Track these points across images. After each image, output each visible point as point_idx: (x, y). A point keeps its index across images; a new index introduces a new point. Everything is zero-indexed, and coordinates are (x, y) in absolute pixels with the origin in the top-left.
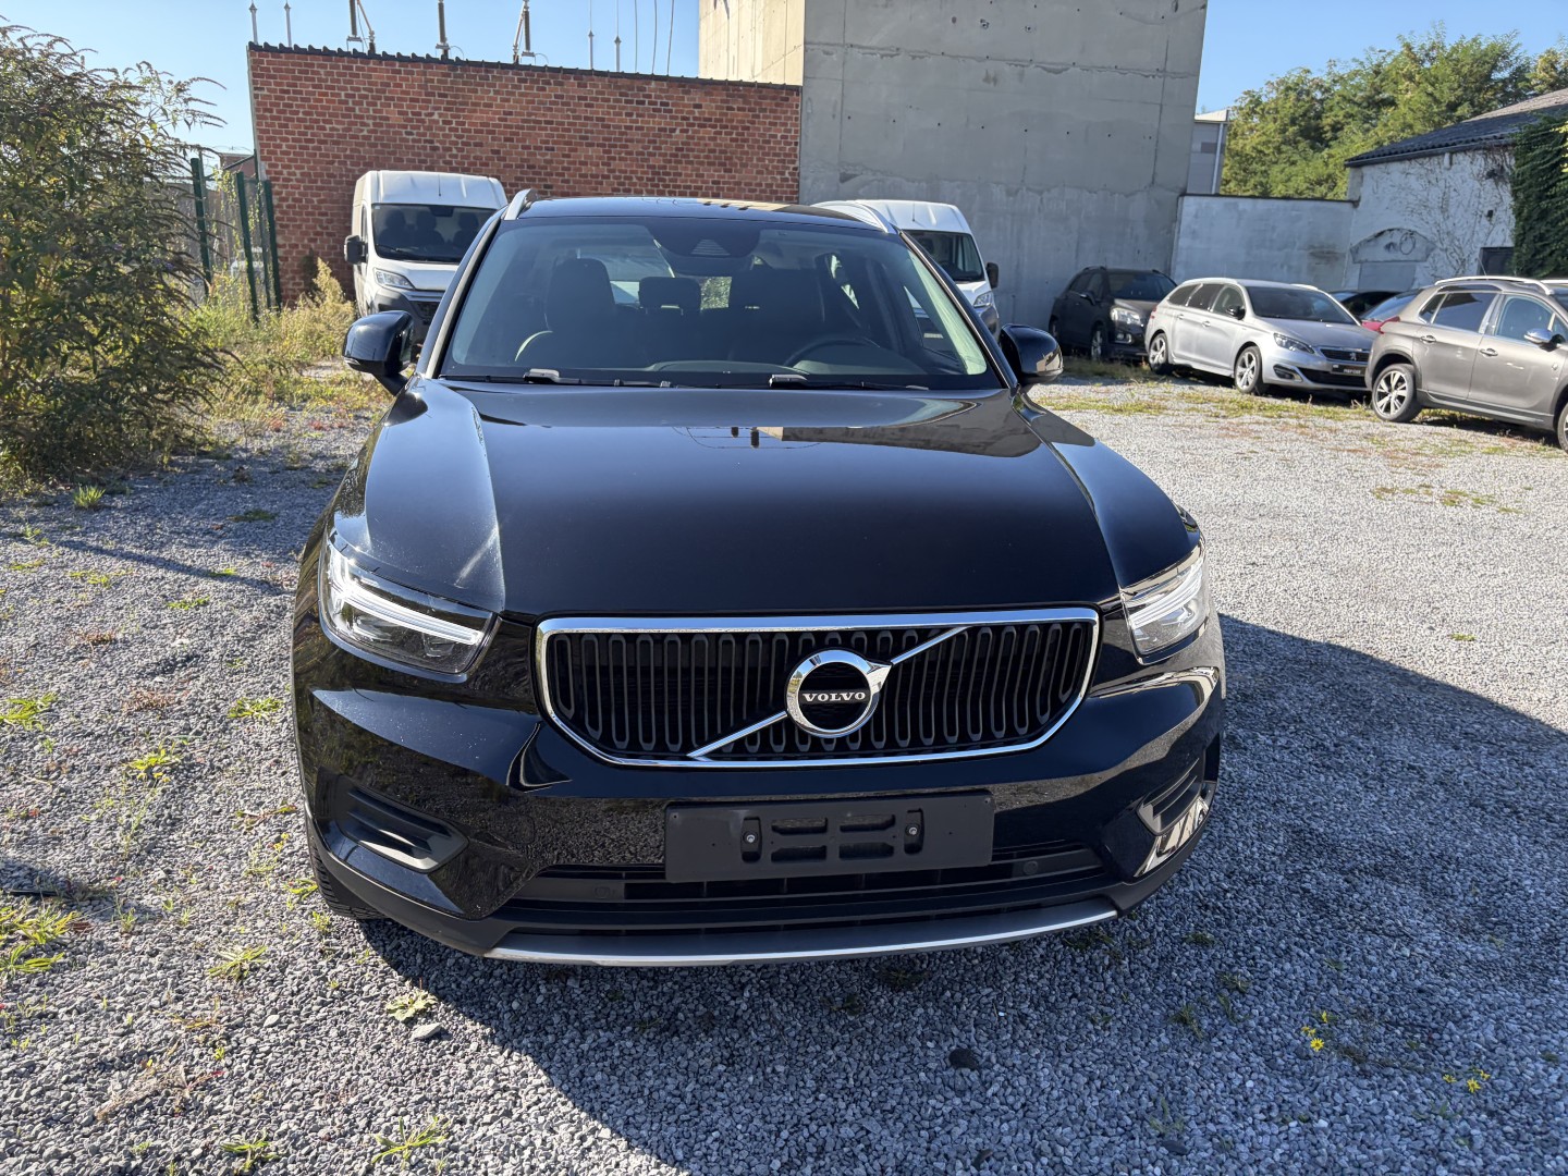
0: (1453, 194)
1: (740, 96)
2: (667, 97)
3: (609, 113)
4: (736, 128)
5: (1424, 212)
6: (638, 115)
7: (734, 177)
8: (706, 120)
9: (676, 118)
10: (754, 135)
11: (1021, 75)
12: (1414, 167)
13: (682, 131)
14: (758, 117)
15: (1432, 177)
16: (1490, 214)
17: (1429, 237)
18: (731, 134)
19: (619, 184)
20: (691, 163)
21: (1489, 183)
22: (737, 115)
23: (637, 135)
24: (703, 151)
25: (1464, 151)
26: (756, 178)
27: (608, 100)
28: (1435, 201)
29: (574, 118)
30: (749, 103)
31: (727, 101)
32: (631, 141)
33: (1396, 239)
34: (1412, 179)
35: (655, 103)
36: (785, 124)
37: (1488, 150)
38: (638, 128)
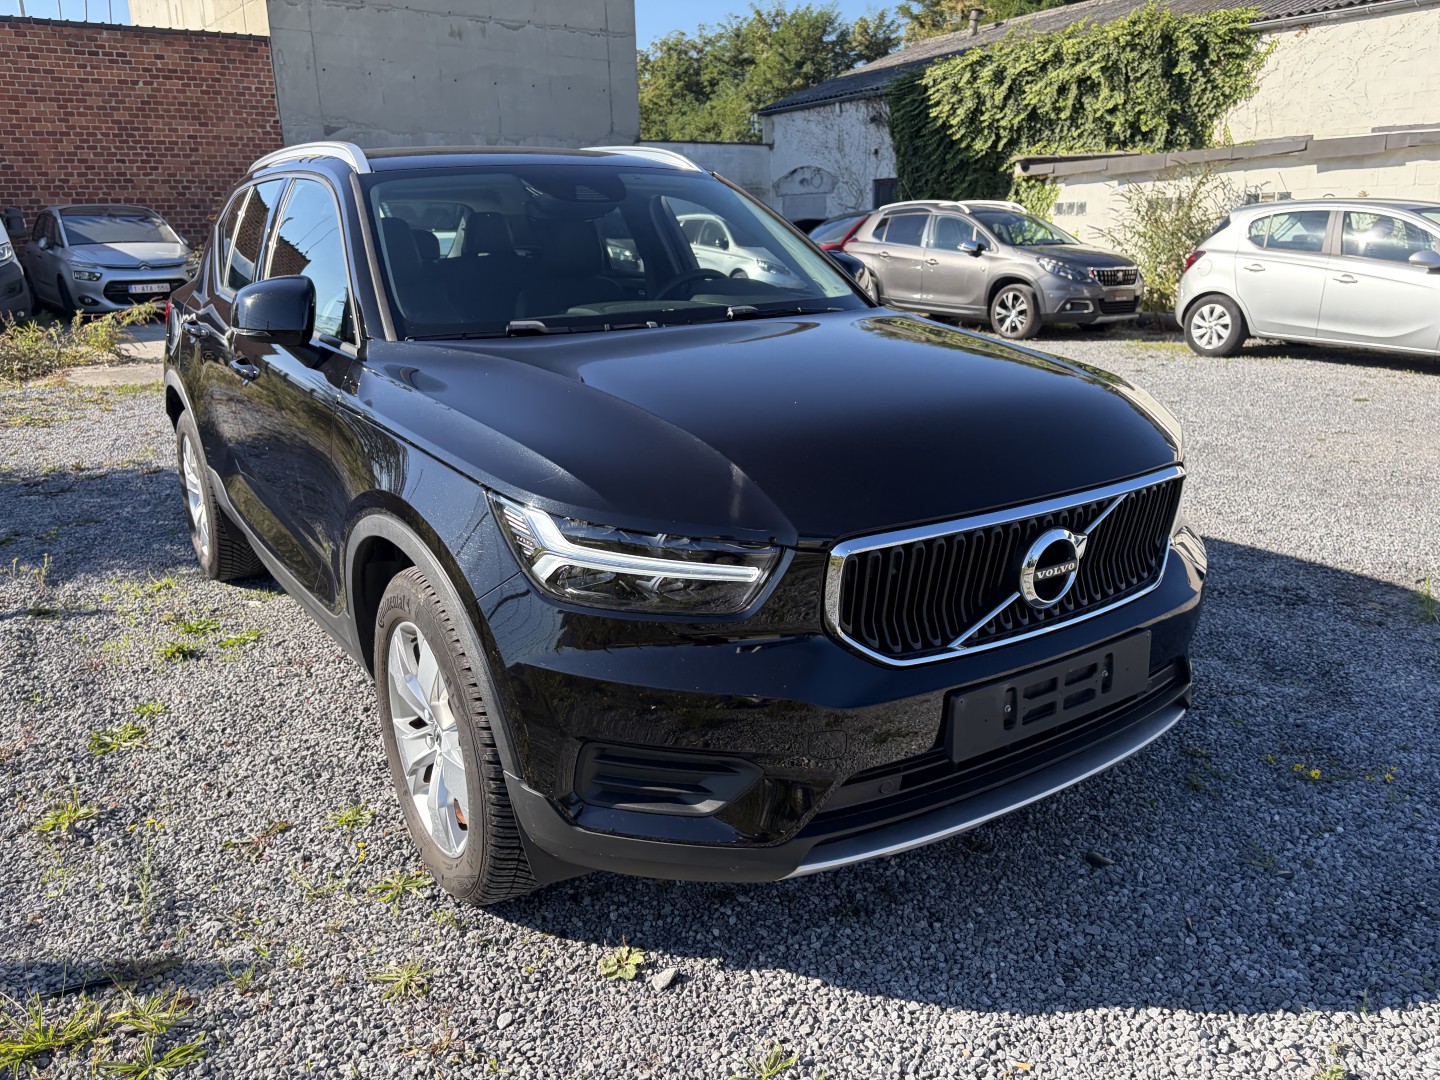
0: (846, 136)
2: (122, 47)
3: (58, 65)
5: (826, 152)
6: (92, 67)
7: (212, 131)
8: (170, 71)
9: (138, 70)
10: (226, 87)
11: (483, 31)
12: (812, 115)
15: (828, 123)
16: (876, 152)
17: (832, 172)
18: (201, 86)
19: (82, 141)
21: (872, 127)
22: (204, 66)
23: (94, 88)
24: (173, 104)
25: (850, 100)
26: (236, 132)
27: (55, 51)
28: (832, 144)
29: (17, 70)
30: (216, 54)
31: (192, 52)
32: (90, 94)
33: (807, 175)
34: (813, 126)
35: (111, 54)
36: (257, 76)
37: (868, 99)
38: (94, 81)
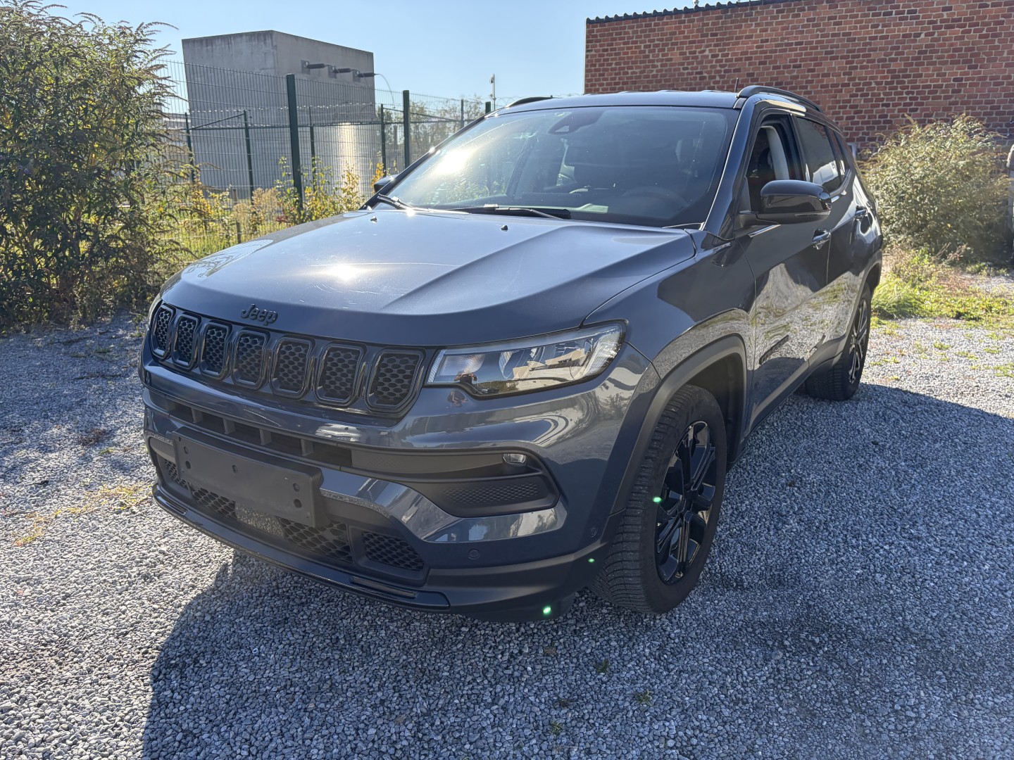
6: (883, 26)
7: (979, 72)
9: (923, 23)
13: (926, 35)
18: (982, 30)
19: (858, 90)
20: (934, 63)
23: (880, 44)
24: (947, 51)
29: (822, 36)
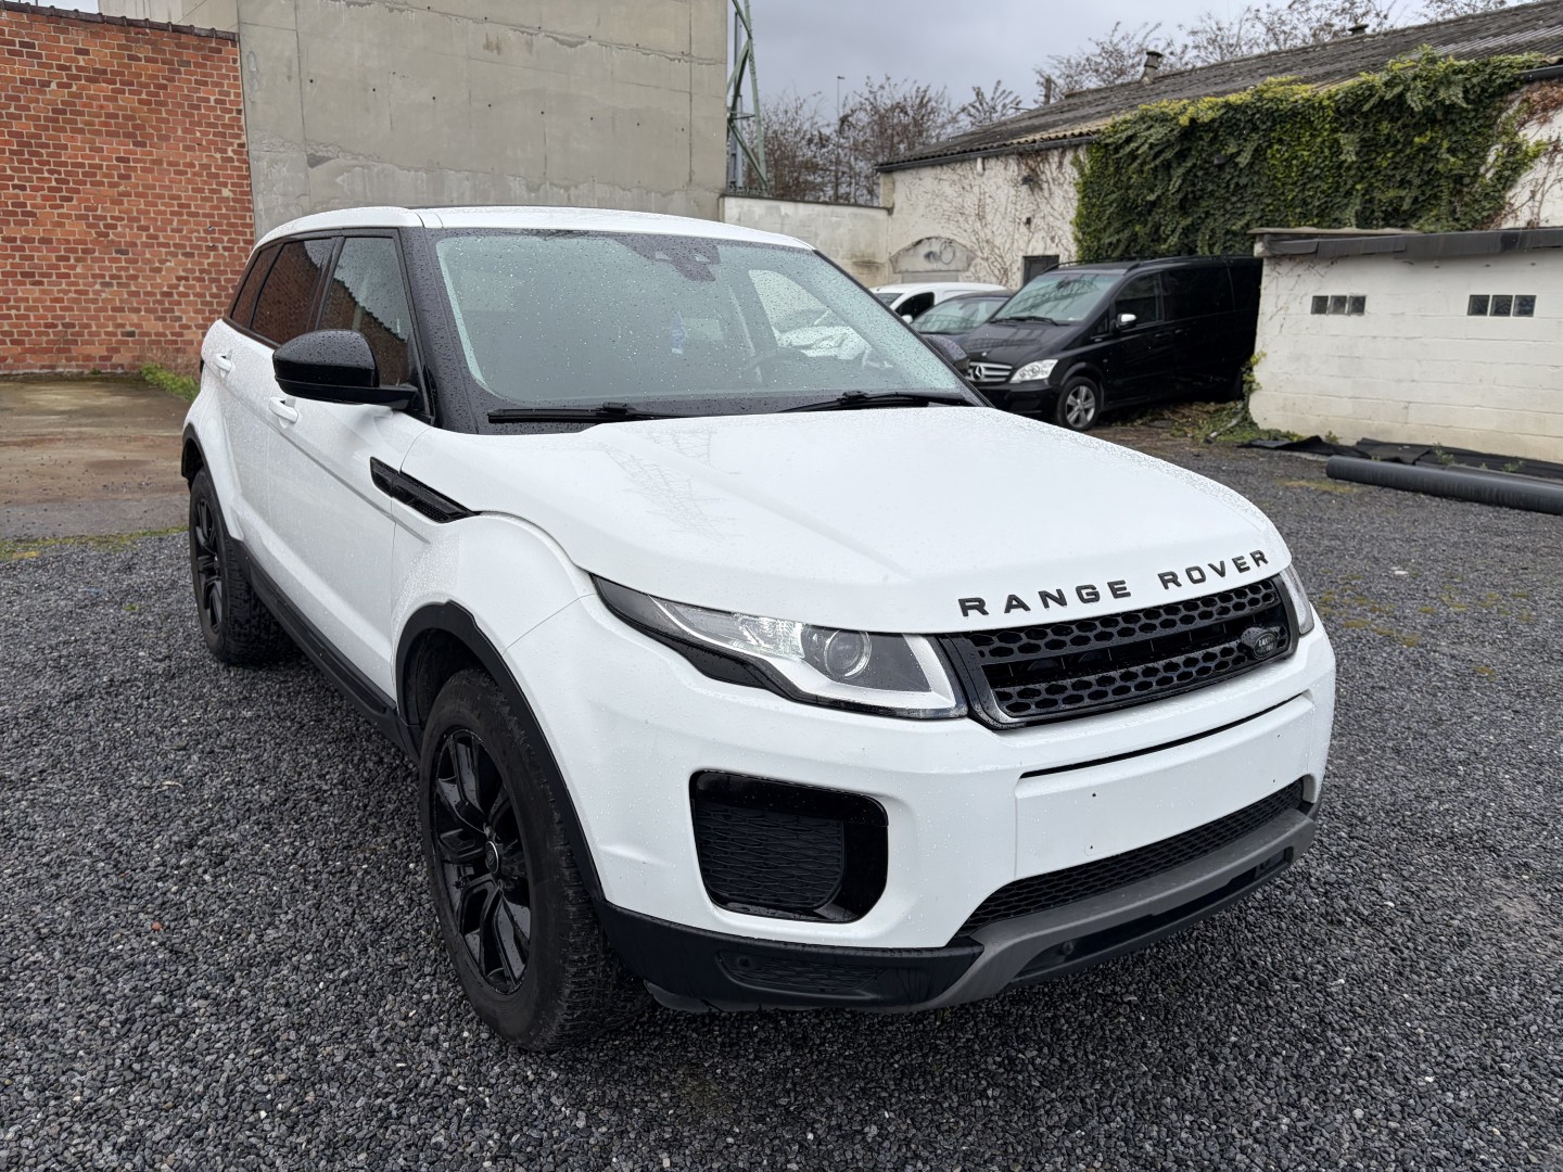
0: (989, 201)
1: (147, 42)
4: (147, 86)
5: (961, 219)
8: (95, 70)
11: (530, 45)
12: (946, 173)
14: (179, 72)
15: (966, 183)
16: (1029, 221)
17: (969, 245)
21: (1025, 190)
22: (146, 68)
25: (997, 156)
28: (971, 209)
30: (163, 52)
33: (936, 247)
34: (945, 186)
35: (12, 43)
36: (220, 85)
37: (1021, 155)
